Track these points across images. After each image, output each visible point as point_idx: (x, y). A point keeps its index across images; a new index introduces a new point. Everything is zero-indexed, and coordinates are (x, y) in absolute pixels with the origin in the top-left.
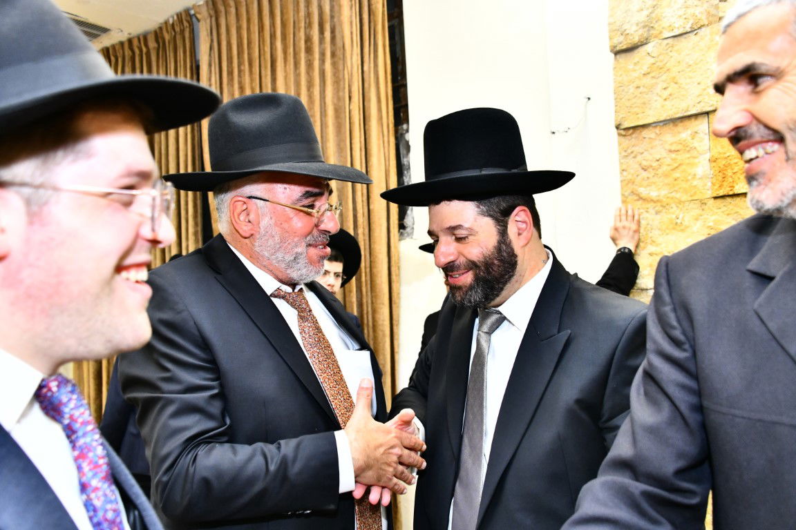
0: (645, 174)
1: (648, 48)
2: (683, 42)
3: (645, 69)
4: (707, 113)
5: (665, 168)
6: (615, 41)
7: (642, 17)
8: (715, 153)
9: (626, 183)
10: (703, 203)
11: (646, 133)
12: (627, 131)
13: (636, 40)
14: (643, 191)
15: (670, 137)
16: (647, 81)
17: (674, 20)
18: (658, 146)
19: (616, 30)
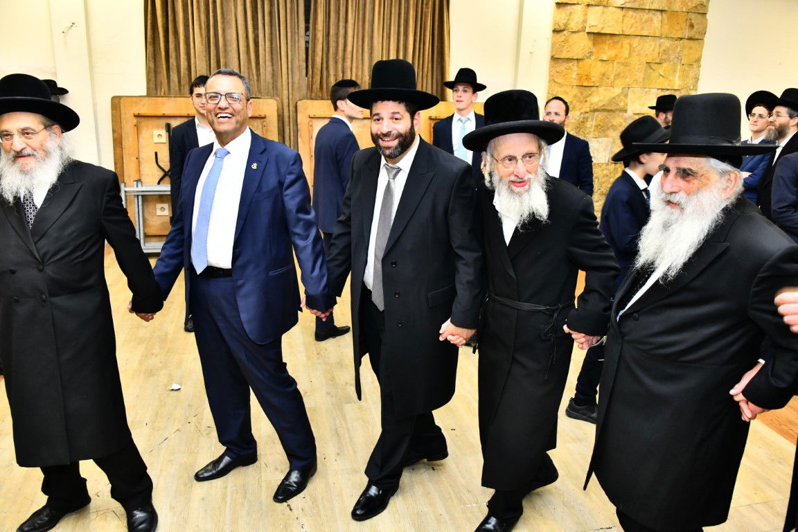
0: (557, 74)
1: (565, 32)
2: (575, 35)
3: (562, 40)
4: (577, 59)
5: (563, 74)
6: (556, 27)
7: (565, 22)
8: (578, 72)
9: (550, 76)
10: (573, 86)
11: (559, 61)
12: (554, 59)
13: (562, 28)
14: (556, 80)
15: (566, 65)
16: (562, 44)
17: (573, 26)
18: (562, 67)
19: (556, 23)
